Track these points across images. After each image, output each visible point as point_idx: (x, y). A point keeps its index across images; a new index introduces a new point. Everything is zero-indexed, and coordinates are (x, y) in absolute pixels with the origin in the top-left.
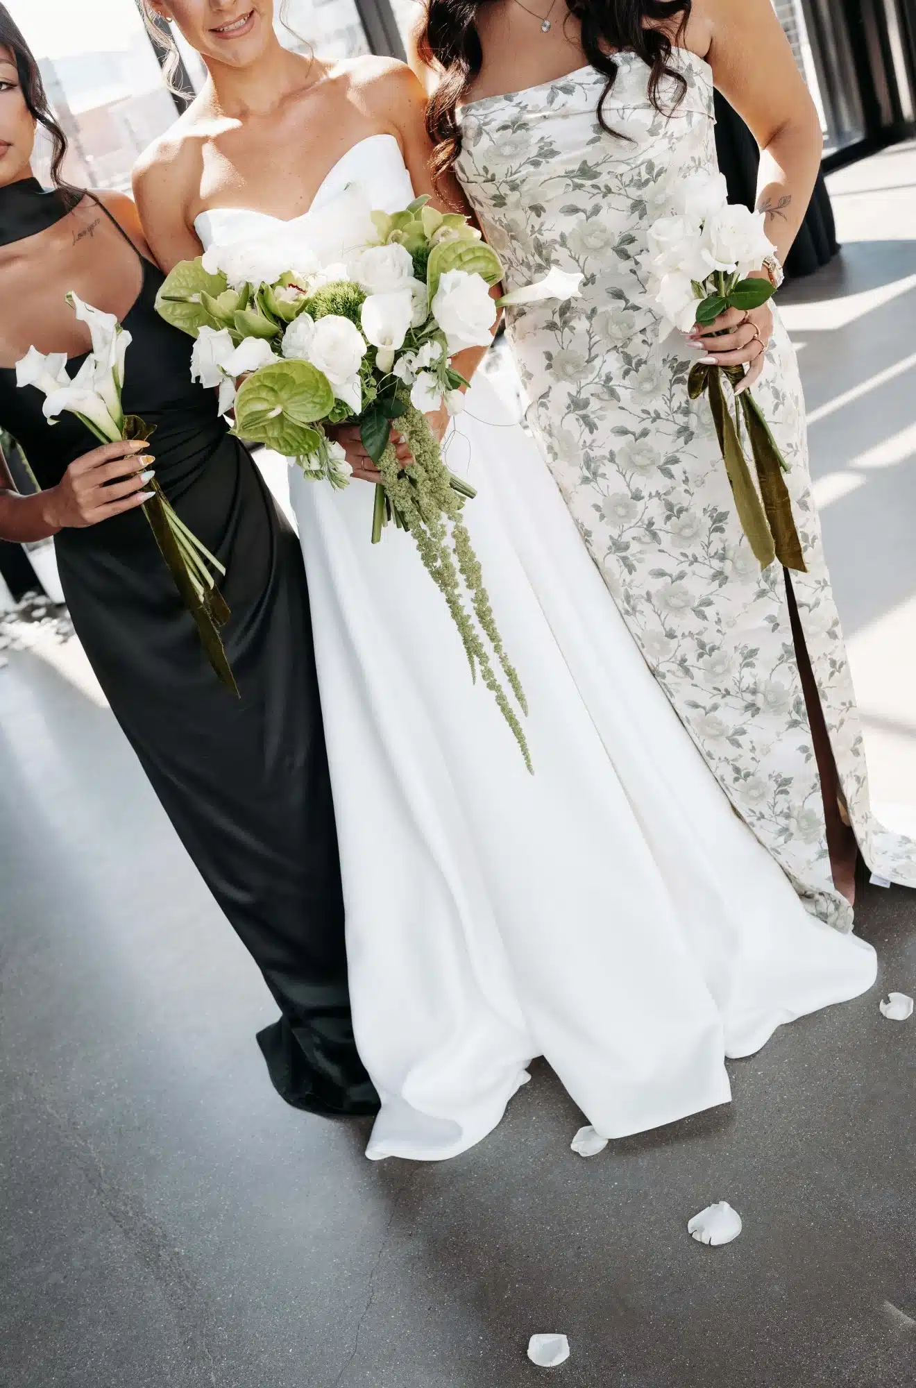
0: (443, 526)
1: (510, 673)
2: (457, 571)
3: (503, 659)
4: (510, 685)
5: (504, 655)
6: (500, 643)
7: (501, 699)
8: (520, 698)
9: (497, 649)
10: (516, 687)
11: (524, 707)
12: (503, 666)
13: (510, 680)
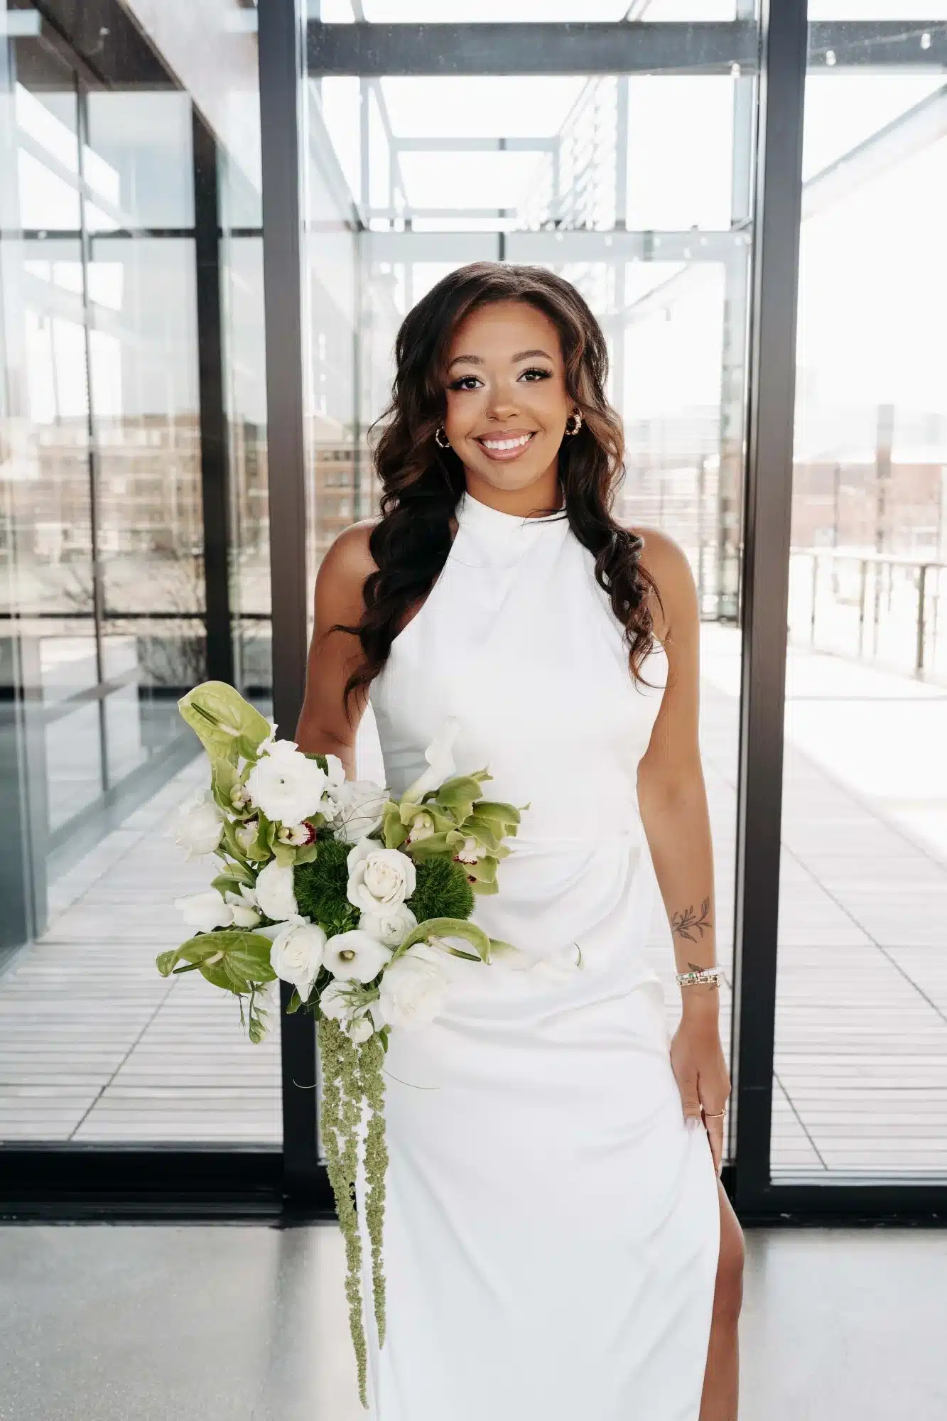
0: (360, 1109)
1: (379, 1283)
2: (360, 1162)
3: (377, 1266)
4: (373, 1297)
5: (379, 1262)
6: (381, 1248)
7: (356, 1314)
8: (380, 1317)
9: (375, 1253)
10: (379, 1303)
11: (381, 1332)
12: (374, 1272)
13: (376, 1292)
